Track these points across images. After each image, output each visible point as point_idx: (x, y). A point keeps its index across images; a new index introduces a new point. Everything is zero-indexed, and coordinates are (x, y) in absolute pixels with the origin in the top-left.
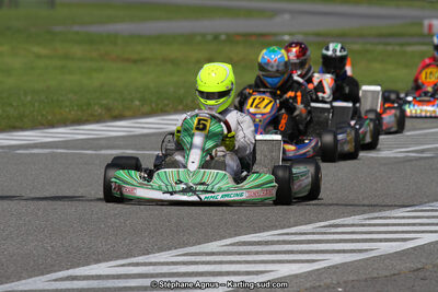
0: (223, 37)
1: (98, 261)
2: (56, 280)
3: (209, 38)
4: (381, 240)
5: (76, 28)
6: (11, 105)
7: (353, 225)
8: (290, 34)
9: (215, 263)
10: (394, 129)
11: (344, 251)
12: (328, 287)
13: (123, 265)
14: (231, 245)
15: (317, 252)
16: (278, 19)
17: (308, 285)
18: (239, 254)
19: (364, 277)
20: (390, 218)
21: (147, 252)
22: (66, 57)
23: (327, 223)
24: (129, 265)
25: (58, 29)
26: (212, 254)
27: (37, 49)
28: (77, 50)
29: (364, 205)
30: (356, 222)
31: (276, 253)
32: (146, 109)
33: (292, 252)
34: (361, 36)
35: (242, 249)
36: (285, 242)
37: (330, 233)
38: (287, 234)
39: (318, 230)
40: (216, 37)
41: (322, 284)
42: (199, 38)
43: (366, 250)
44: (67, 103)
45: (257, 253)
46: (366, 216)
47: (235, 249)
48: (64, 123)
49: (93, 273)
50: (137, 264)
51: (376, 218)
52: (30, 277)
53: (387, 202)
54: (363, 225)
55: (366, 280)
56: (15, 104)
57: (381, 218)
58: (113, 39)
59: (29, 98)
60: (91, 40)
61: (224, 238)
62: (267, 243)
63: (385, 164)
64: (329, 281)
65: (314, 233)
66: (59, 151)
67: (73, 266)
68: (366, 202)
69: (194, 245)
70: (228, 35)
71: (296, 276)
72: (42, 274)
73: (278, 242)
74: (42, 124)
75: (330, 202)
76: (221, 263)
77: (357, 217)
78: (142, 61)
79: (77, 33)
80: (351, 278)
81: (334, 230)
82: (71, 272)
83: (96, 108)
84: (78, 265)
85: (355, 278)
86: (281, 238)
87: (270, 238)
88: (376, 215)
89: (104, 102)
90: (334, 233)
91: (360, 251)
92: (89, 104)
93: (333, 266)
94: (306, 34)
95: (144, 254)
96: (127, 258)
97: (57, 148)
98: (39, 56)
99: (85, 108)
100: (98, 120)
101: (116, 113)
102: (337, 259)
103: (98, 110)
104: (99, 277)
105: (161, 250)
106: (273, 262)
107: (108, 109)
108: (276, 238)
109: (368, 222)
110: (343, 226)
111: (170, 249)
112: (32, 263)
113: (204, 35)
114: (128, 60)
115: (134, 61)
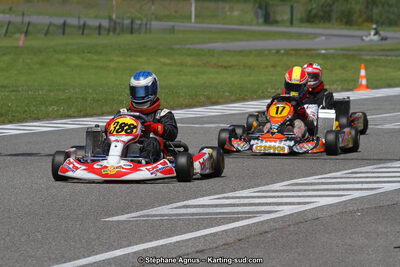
0: (282, 51)
1: (203, 196)
2: (176, 208)
3: (273, 52)
4: (385, 182)
5: (188, 46)
7: (367, 172)
8: (325, 49)
9: (278, 197)
11: (361, 189)
12: (351, 212)
13: (219, 199)
14: (289, 185)
15: (344, 190)
16: (317, 40)
17: (338, 211)
18: (294, 191)
19: (374, 206)
21: (234, 190)
22: (182, 65)
24: (224, 198)
26: (277, 191)
27: (163, 60)
28: (189, 60)
29: (374, 160)
30: (369, 170)
31: (318, 190)
32: (233, 98)
33: (327, 190)
34: (371, 50)
35: (295, 188)
36: (323, 184)
37: (352, 178)
38: (324, 178)
39: (345, 176)
40: (278, 52)
41: (347, 210)
42: (266, 52)
43: (376, 189)
45: (305, 190)
46: (375, 166)
47: (291, 188)
49: (200, 203)
50: (228, 198)
52: (160, 206)
53: (389, 157)
54: (374, 172)
55: (376, 208)
58: (211, 52)
60: (199, 54)
61: (284, 181)
62: (311, 184)
64: (351, 208)
65: (342, 178)
67: (187, 200)
68: (375, 157)
69: (264, 185)
70: (285, 50)
71: (331, 205)
72: (167, 204)
73: (318, 184)
76: (282, 197)
78: (230, 67)
79: (189, 49)
80: (366, 207)
82: (186, 203)
83: (201, 97)
84: (190, 198)
85: (369, 206)
86: (320, 181)
87: (313, 181)
90: (355, 178)
92: (196, 96)
94: (335, 49)
95: (232, 191)
98: (164, 64)
99: (194, 97)
101: (213, 100)
102: (357, 194)
103: (202, 99)
104: (203, 206)
105: (243, 188)
106: (316, 196)
107: (209, 98)
108: (317, 181)
113: (270, 50)
114: (221, 66)
115: (225, 67)
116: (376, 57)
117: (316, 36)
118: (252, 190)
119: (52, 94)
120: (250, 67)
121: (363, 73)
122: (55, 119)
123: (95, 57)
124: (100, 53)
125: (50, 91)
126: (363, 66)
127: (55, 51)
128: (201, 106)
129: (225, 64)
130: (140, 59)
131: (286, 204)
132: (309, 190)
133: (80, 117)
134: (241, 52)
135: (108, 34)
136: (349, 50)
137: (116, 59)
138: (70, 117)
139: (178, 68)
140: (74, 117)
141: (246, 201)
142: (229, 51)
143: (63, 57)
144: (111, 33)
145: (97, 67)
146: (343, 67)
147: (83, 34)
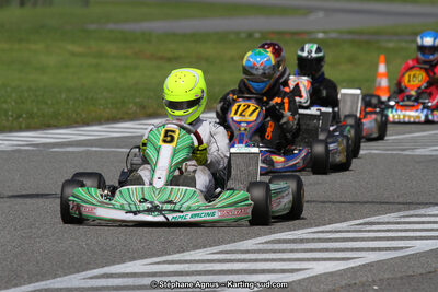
0: (257, 35)
1: (133, 259)
2: (91, 278)
3: (243, 36)
4: (416, 238)
5: (111, 26)
6: (46, 103)
7: (388, 223)
8: (324, 32)
9: (251, 261)
10: (375, 135)
11: (380, 249)
12: (363, 285)
13: (158, 263)
14: (266, 242)
15: (352, 250)
16: (312, 17)
17: (343, 283)
18: (275, 251)
19: (399, 275)
20: (425, 216)
21: (182, 250)
22: (100, 55)
23: (361, 221)
24: (164, 262)
25: (93, 27)
26: (247, 252)
27: (70, 47)
28: (111, 48)
29: (399, 203)
30: (391, 220)
31: (311, 250)
33: (327, 250)
34: (396, 34)
35: (277, 246)
36: (320, 240)
37: (365, 231)
38: (322, 232)
39: (353, 228)
40: (250, 35)
41: (357, 282)
42: (233, 37)
43: (402, 248)
44: (102, 101)
45: (292, 251)
46: (401, 214)
47: (270, 247)
48: (99, 121)
49: (128, 270)
50: (172, 262)
51: (411, 216)
52: (65, 275)
53: (422, 200)
54: (398, 223)
55: (401, 278)
56: (50, 102)
57: (416, 216)
58: (147, 37)
59: (63, 96)
60: (125, 38)
62: (302, 241)
63: (419, 162)
64: (364, 279)
65: (349, 231)
66: (94, 149)
67: (107, 265)
68: (401, 200)
69: (229, 243)
70: (261, 33)
71: (331, 274)
72: (78, 272)
73: (313, 240)
74: (77, 123)
75: (365, 200)
77: (392, 215)
79: (112, 31)
80: (386, 276)
81: (368, 228)
82: (107, 270)
83: (131, 106)
84: (114, 263)
85: (390, 276)
86: (316, 236)
87: (305, 236)
88: (411, 212)
89: (137, 100)
90: (369, 231)
91: (395, 249)
92: (123, 102)
93: (368, 264)
95: (179, 252)
96: (162, 255)
97: (92, 146)
98: (73, 54)
99: (119, 105)
100: (133, 118)
101: (151, 111)
102: (372, 257)
103: (132, 108)
104: (134, 275)
105: (196, 247)
106: (308, 260)
107: (143, 107)
108: (312, 236)
109: (403, 220)
110: (379, 223)
111: (205, 247)
112: (67, 261)
113: (237, 33)
114: (161, 58)
116: (404, 45)
117: (310, 10)
118: (209, 250)
120: (207, 60)
121: (382, 68)
126: (382, 58)
128: (131, 120)
129: (169, 54)
130: (33, 47)
132: (297, 251)
136: (361, 33)
139: (95, 61)
141: (200, 267)
142: (175, 35)
146: (351, 60)
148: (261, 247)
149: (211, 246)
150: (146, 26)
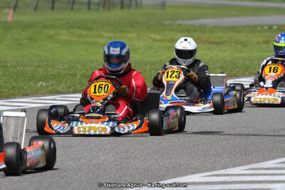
0: (275, 27)
1: (194, 173)
3: (266, 28)
5: (179, 22)
9: (270, 175)
13: (210, 176)
14: (280, 163)
21: (225, 167)
24: (214, 175)
26: (268, 169)
27: (153, 36)
40: (270, 27)
42: (259, 28)
47: (283, 166)
50: (219, 175)
58: (202, 28)
59: (148, 67)
60: (189, 30)
61: (276, 158)
67: (176, 177)
69: (256, 163)
70: (278, 26)
76: (274, 175)
78: (222, 43)
79: (180, 25)
82: (176, 180)
84: (180, 176)
95: (223, 169)
96: (212, 170)
98: (155, 40)
105: (234, 166)
111: (240, 165)
112: (151, 174)
113: (262, 26)
114: (213, 42)
115: (217, 44)
118: (243, 167)
119: (40, 69)
120: (242, 43)
122: (44, 95)
123: (85, 33)
124: (89, 29)
125: (38, 67)
127: (44, 26)
129: (217, 40)
130: (129, 35)
131: (279, 182)
133: (70, 93)
134: (233, 27)
135: (98, 9)
137: (106, 35)
138: (59, 93)
139: (169, 44)
140: (63, 93)
141: (237, 179)
143: (52, 32)
144: (101, 9)
145: (86, 43)
147: (72, 9)
148: (277, 166)
149: (244, 165)
150: (202, 21)
